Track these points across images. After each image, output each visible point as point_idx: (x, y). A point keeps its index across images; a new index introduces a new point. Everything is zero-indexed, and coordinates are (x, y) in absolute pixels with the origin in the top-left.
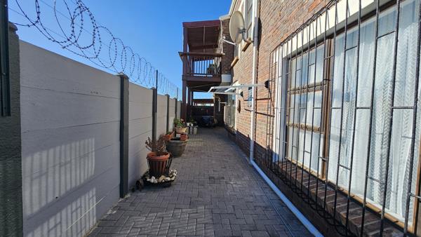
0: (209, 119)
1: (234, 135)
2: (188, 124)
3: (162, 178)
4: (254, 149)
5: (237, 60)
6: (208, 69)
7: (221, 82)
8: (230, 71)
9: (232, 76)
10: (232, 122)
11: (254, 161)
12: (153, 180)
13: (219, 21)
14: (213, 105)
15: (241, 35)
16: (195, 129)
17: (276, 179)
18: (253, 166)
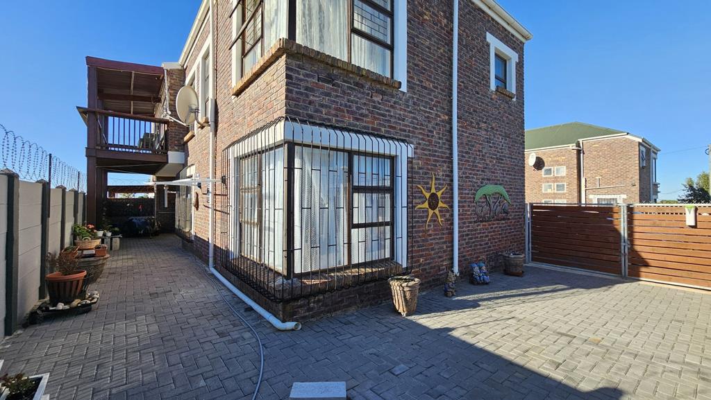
0: (145, 223)
1: (191, 242)
2: (100, 233)
3: (76, 302)
4: (215, 254)
5: (193, 136)
6: (141, 140)
7: (167, 162)
8: (183, 147)
9: (187, 155)
10: (188, 223)
11: (215, 268)
12: (61, 306)
13: (162, 69)
14: (151, 195)
15: (193, 114)
16: (117, 241)
17: (233, 277)
18: (213, 275)
